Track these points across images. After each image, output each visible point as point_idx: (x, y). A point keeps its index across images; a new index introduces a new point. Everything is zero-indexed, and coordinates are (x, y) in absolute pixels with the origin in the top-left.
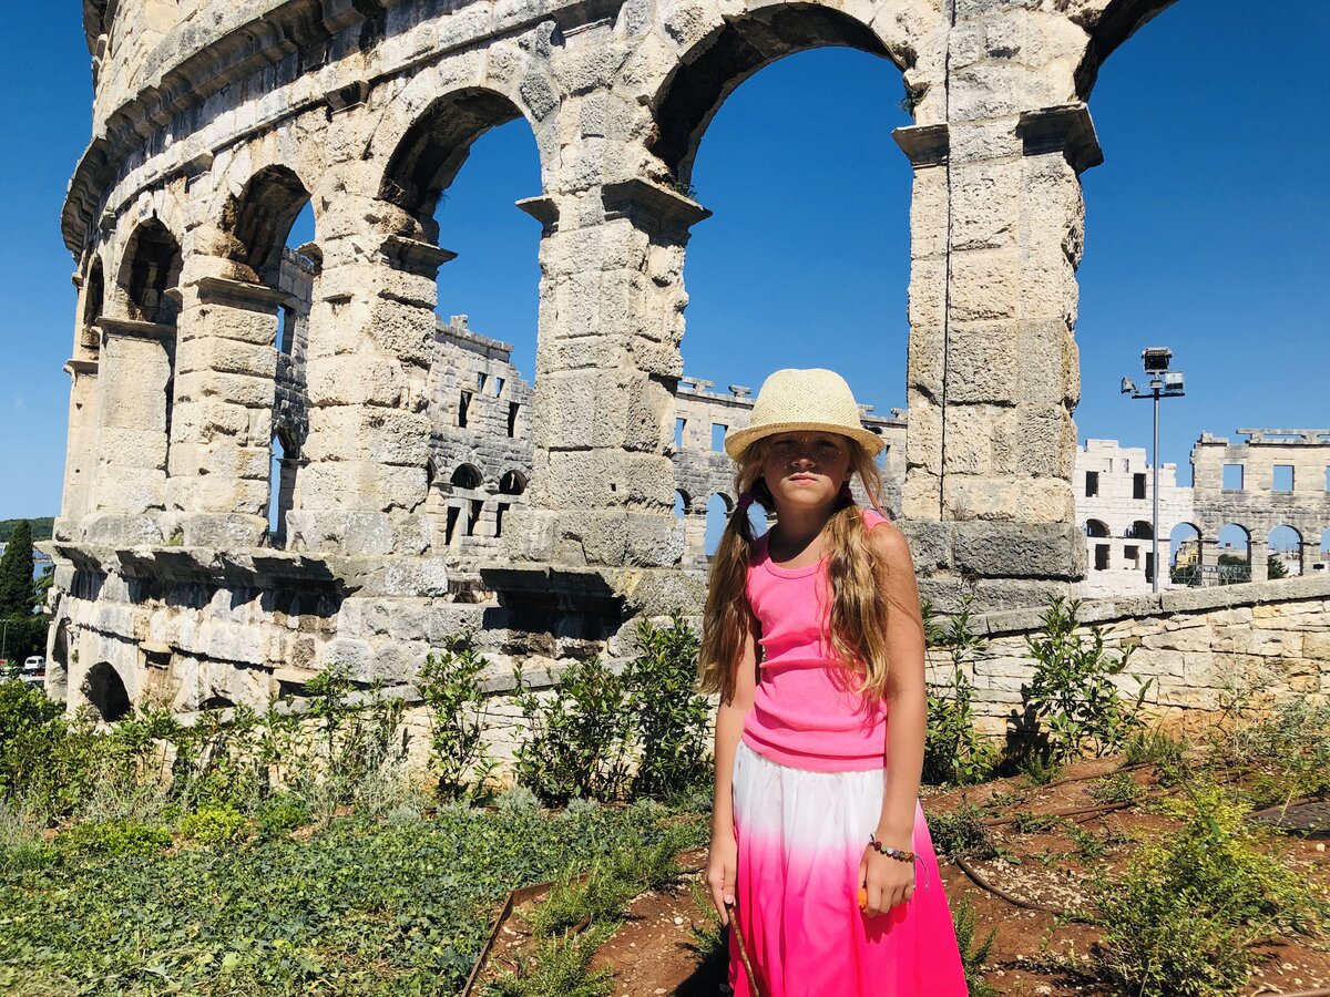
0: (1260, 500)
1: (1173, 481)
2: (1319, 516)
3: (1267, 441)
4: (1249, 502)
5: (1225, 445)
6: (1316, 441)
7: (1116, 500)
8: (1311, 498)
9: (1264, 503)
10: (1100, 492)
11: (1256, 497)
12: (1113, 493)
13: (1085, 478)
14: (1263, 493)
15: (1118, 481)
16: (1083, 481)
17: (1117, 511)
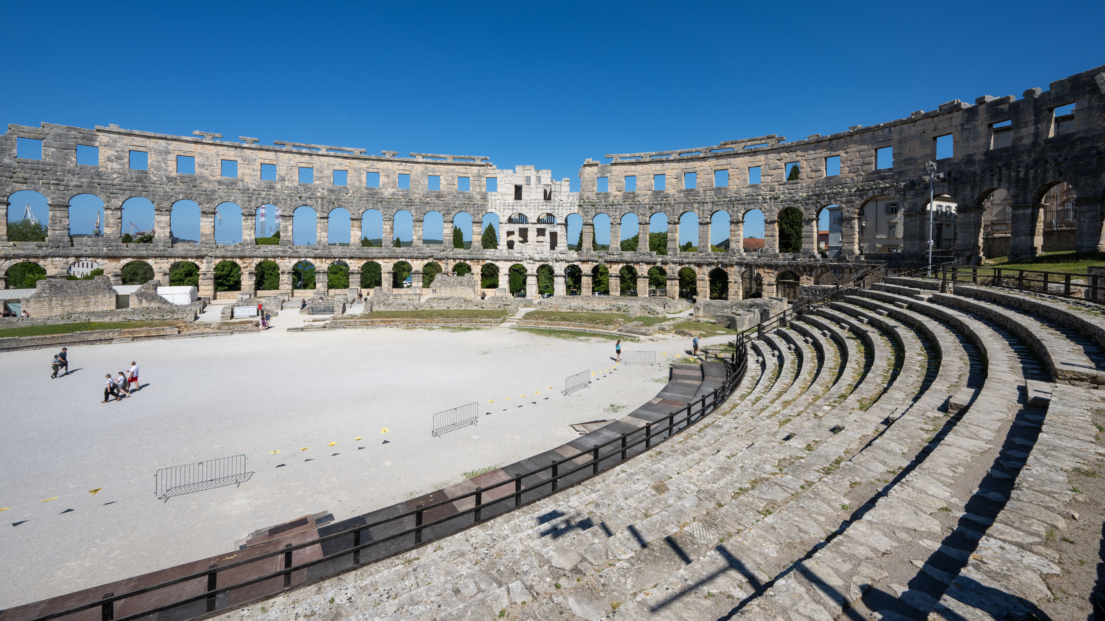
0: (617, 198)
1: (568, 189)
2: (648, 206)
3: (620, 161)
4: (611, 199)
5: (597, 165)
6: (647, 159)
7: (533, 202)
8: (645, 195)
9: (619, 199)
10: (523, 197)
11: (615, 196)
12: (531, 198)
13: (514, 189)
14: (618, 193)
15: (534, 190)
16: (512, 191)
17: (532, 208)
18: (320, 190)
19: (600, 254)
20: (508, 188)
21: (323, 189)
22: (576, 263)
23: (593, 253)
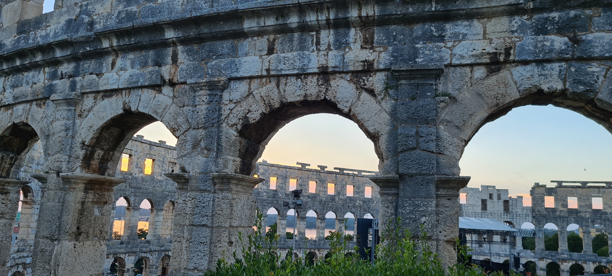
0: (563, 212)
2: (590, 220)
3: (564, 186)
4: (558, 213)
6: (586, 186)
7: (496, 212)
9: (564, 214)
10: (488, 208)
11: (561, 211)
12: (494, 209)
13: (481, 202)
14: (563, 209)
15: (496, 204)
16: (480, 203)
17: (496, 217)
18: (358, 201)
19: (553, 254)
20: (476, 202)
21: (360, 200)
22: (533, 260)
23: (547, 252)
